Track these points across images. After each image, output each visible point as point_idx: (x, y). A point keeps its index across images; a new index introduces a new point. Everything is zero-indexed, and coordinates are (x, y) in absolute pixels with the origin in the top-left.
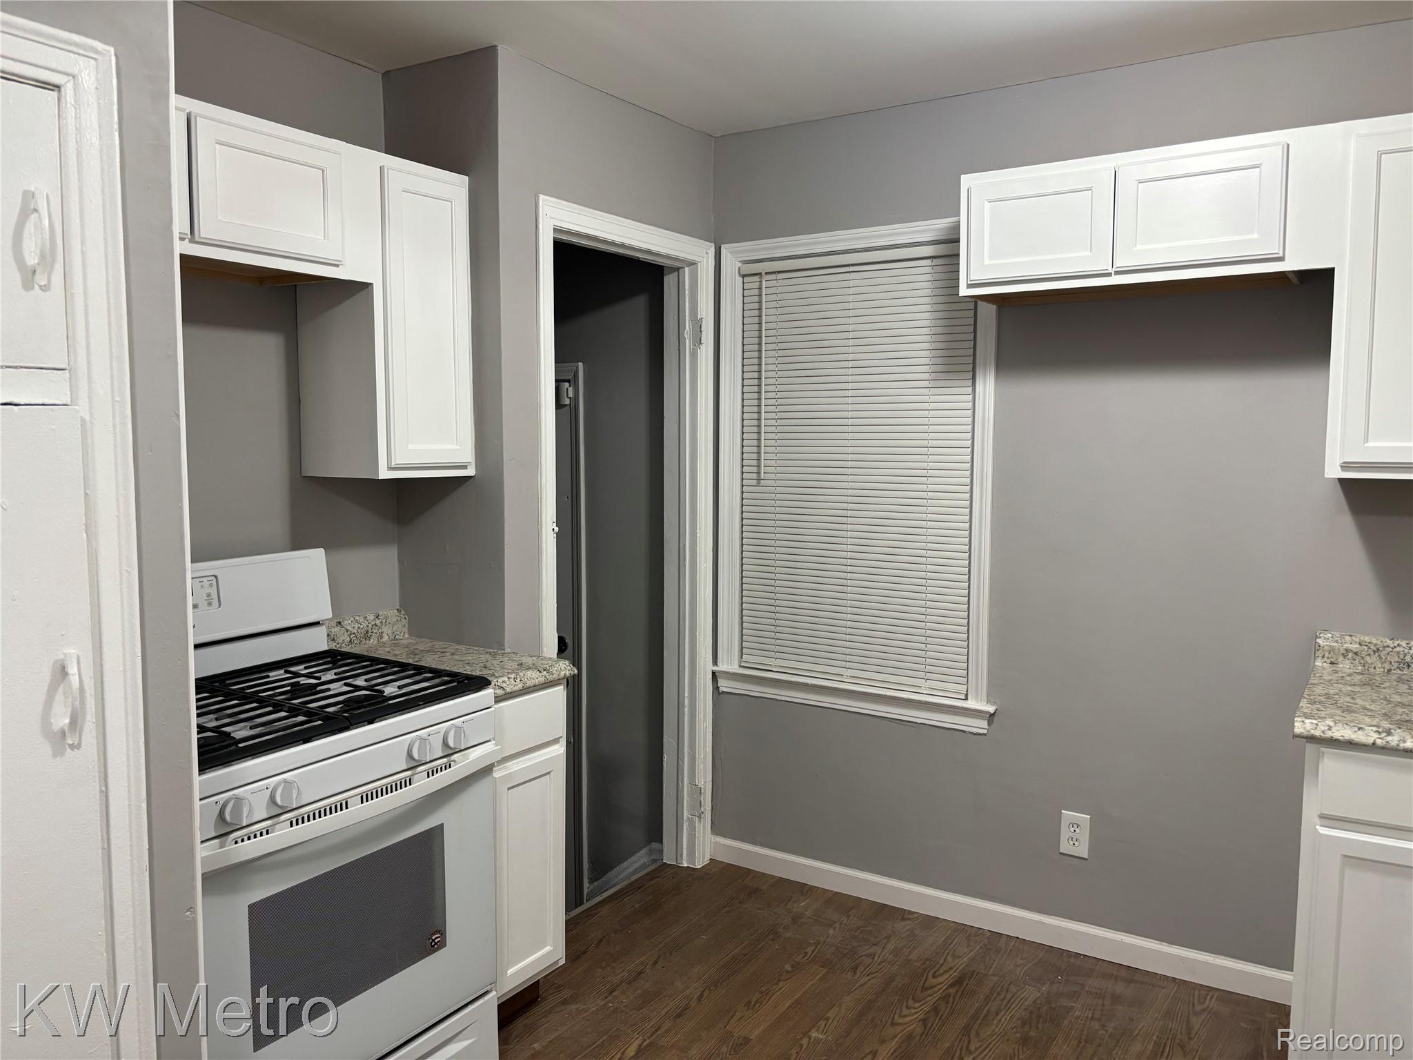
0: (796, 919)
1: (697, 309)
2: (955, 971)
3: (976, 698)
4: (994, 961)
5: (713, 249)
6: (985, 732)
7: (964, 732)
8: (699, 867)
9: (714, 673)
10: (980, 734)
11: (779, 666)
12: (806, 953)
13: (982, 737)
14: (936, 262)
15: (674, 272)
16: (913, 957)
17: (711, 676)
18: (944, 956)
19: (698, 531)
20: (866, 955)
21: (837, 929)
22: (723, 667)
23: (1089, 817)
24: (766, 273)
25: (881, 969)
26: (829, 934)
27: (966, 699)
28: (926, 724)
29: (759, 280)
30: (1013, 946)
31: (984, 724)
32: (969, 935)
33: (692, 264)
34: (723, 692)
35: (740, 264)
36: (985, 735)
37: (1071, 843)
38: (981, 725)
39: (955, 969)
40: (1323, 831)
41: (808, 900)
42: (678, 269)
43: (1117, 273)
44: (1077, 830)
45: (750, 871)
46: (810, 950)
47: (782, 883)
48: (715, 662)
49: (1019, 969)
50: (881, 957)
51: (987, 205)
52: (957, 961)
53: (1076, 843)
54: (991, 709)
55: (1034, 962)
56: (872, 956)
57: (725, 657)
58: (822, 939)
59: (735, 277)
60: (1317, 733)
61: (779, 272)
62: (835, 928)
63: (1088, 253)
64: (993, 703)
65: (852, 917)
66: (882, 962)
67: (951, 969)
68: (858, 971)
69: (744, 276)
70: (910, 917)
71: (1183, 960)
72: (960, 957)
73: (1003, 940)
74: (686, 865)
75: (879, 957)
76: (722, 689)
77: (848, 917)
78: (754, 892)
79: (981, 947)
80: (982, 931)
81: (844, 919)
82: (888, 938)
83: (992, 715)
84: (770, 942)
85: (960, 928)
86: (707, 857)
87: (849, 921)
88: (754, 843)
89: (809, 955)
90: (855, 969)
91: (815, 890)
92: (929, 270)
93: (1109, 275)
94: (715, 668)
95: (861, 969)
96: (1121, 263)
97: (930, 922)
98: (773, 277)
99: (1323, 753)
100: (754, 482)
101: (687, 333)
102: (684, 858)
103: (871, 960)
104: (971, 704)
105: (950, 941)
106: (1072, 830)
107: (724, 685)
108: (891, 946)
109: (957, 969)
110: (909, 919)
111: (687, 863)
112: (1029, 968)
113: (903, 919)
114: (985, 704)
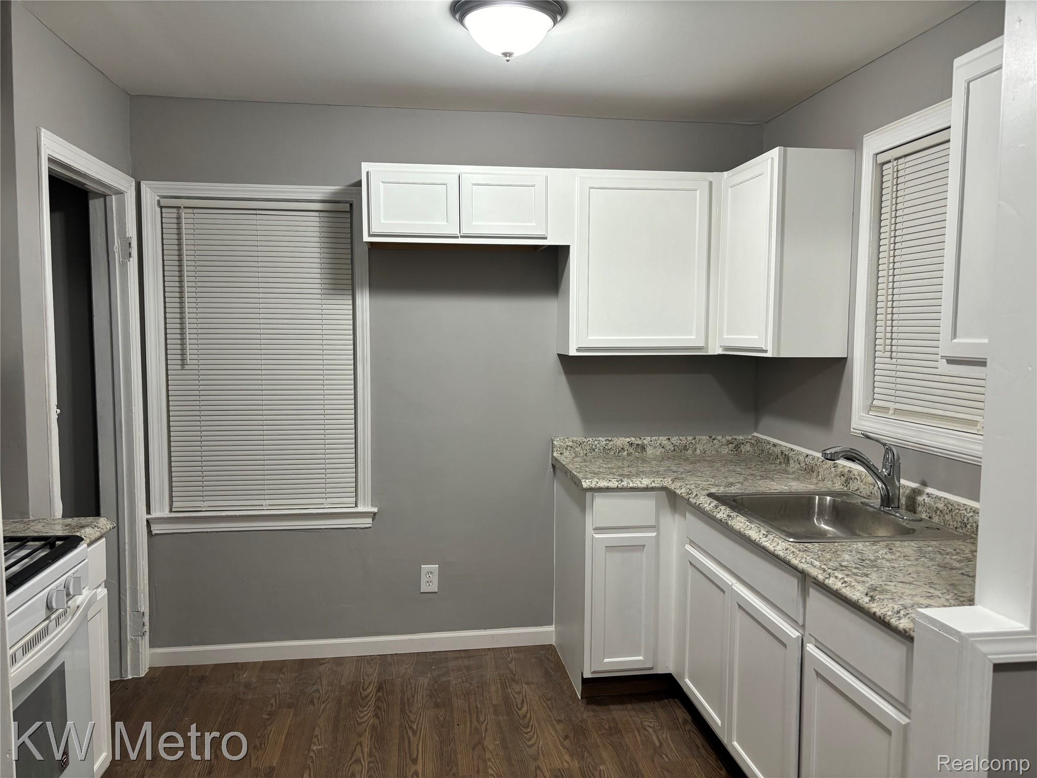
0: (248, 686)
1: (125, 230)
2: (374, 683)
3: (364, 504)
4: (392, 670)
5: (134, 184)
6: (371, 525)
7: (356, 528)
8: (143, 675)
9: (147, 521)
10: (367, 528)
11: (206, 506)
12: (272, 704)
13: (368, 529)
14: (322, 214)
15: (102, 197)
16: (343, 683)
17: (146, 524)
18: (362, 677)
19: (133, 408)
20: (313, 692)
21: (282, 683)
22: (155, 514)
23: (437, 566)
24: (184, 207)
25: (328, 697)
26: (278, 688)
27: (356, 506)
28: (328, 529)
29: (177, 212)
30: (397, 659)
31: (370, 520)
32: (368, 661)
33: (119, 193)
34: (155, 534)
35: (158, 198)
36: (370, 527)
37: (428, 584)
38: (367, 522)
39: (373, 682)
40: (596, 536)
41: (247, 672)
42: (104, 196)
43: (462, 237)
44: (431, 576)
45: (187, 666)
46: (273, 701)
47: (217, 667)
48: (148, 512)
49: (409, 670)
50: (324, 690)
51: (382, 185)
52: (371, 677)
53: (431, 584)
54: (375, 510)
55: (414, 664)
56: (317, 691)
57: (157, 506)
58: (276, 692)
59: (155, 207)
60: (593, 486)
61: (195, 208)
62: (280, 683)
63: (445, 223)
64: (376, 506)
65: (286, 673)
66: (327, 692)
67: (370, 683)
68: (315, 703)
69: (161, 207)
70: (324, 662)
71: (493, 636)
72: (371, 675)
73: (389, 658)
74: (130, 677)
75: (322, 691)
76: (154, 532)
77: (283, 673)
78: (202, 679)
79: (379, 666)
80: (373, 657)
81: (281, 676)
82: (320, 678)
83: (375, 514)
84: (241, 706)
85: (360, 659)
86: (148, 666)
87: (286, 676)
88: (189, 645)
89: (274, 703)
90: (312, 702)
91: (247, 664)
92: (317, 219)
93: (457, 237)
94: (149, 516)
95: (316, 701)
96: (465, 231)
97: (339, 661)
98: (190, 211)
99: (595, 496)
100: (179, 367)
101: (116, 248)
102: (129, 672)
103: (319, 694)
104: (361, 509)
105: (359, 668)
106: (428, 576)
107: (156, 529)
108: (325, 682)
109: (374, 681)
110: (324, 663)
111: (131, 675)
112: (414, 668)
113: (321, 664)
114: (370, 507)
